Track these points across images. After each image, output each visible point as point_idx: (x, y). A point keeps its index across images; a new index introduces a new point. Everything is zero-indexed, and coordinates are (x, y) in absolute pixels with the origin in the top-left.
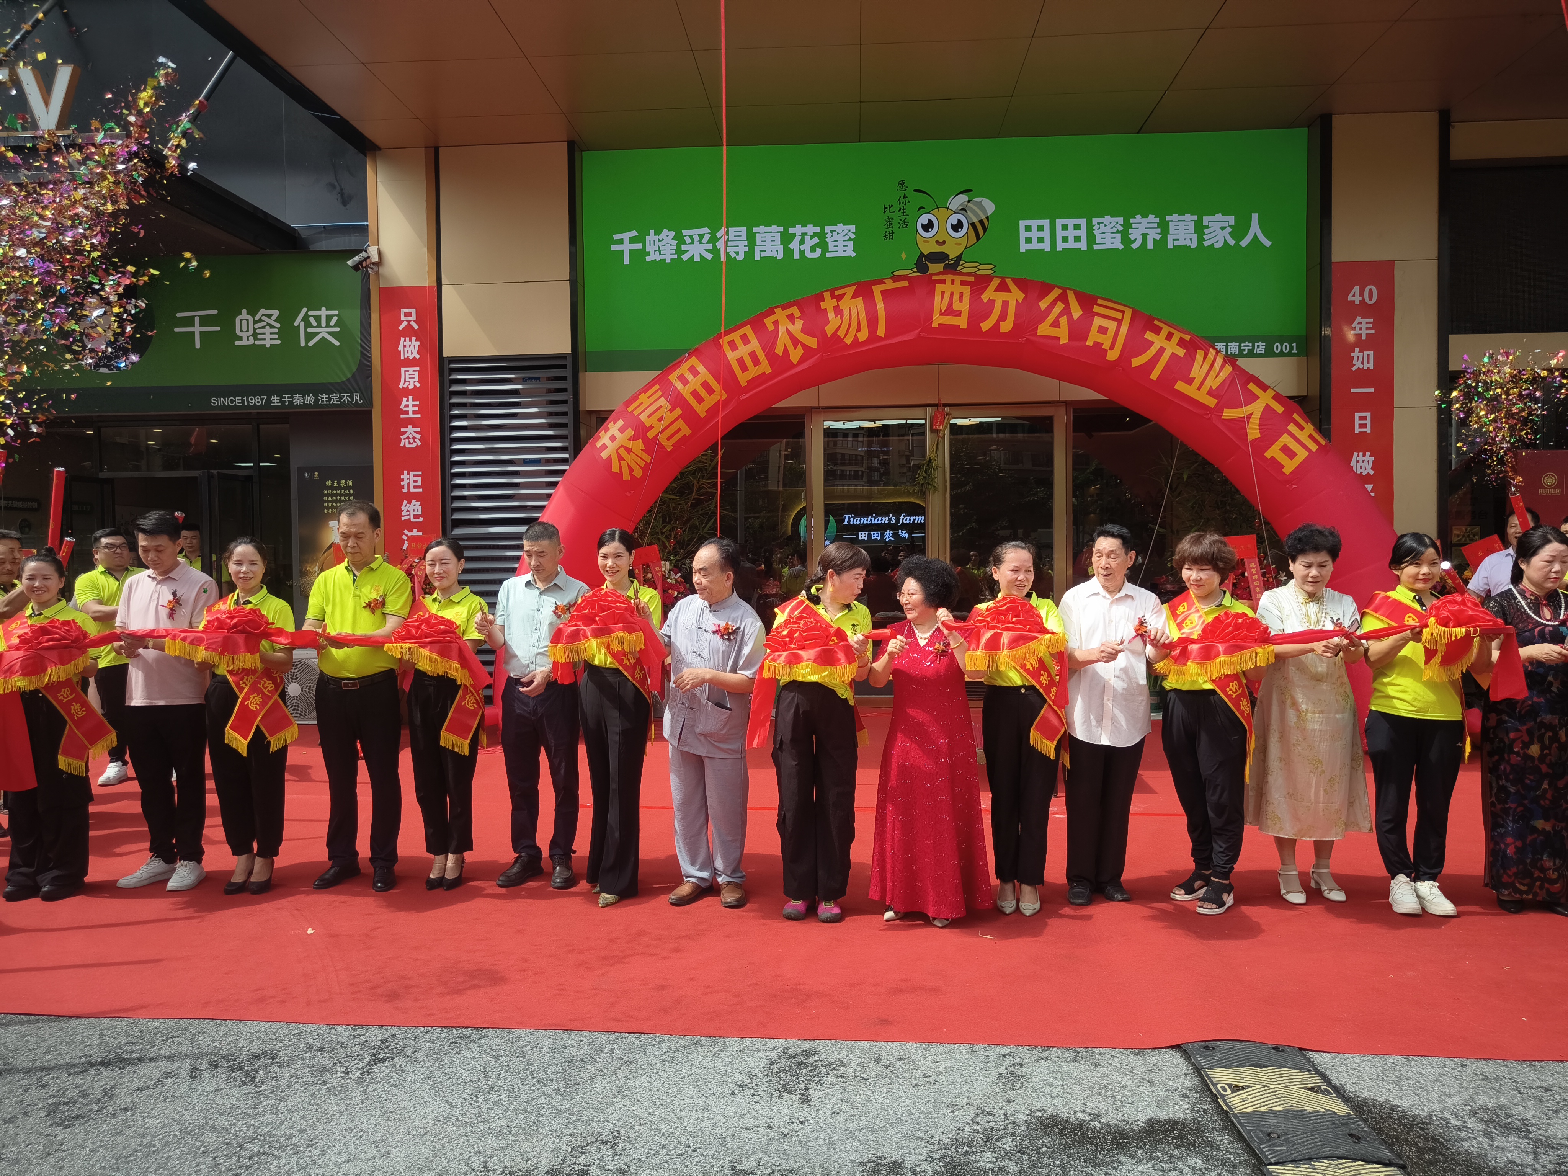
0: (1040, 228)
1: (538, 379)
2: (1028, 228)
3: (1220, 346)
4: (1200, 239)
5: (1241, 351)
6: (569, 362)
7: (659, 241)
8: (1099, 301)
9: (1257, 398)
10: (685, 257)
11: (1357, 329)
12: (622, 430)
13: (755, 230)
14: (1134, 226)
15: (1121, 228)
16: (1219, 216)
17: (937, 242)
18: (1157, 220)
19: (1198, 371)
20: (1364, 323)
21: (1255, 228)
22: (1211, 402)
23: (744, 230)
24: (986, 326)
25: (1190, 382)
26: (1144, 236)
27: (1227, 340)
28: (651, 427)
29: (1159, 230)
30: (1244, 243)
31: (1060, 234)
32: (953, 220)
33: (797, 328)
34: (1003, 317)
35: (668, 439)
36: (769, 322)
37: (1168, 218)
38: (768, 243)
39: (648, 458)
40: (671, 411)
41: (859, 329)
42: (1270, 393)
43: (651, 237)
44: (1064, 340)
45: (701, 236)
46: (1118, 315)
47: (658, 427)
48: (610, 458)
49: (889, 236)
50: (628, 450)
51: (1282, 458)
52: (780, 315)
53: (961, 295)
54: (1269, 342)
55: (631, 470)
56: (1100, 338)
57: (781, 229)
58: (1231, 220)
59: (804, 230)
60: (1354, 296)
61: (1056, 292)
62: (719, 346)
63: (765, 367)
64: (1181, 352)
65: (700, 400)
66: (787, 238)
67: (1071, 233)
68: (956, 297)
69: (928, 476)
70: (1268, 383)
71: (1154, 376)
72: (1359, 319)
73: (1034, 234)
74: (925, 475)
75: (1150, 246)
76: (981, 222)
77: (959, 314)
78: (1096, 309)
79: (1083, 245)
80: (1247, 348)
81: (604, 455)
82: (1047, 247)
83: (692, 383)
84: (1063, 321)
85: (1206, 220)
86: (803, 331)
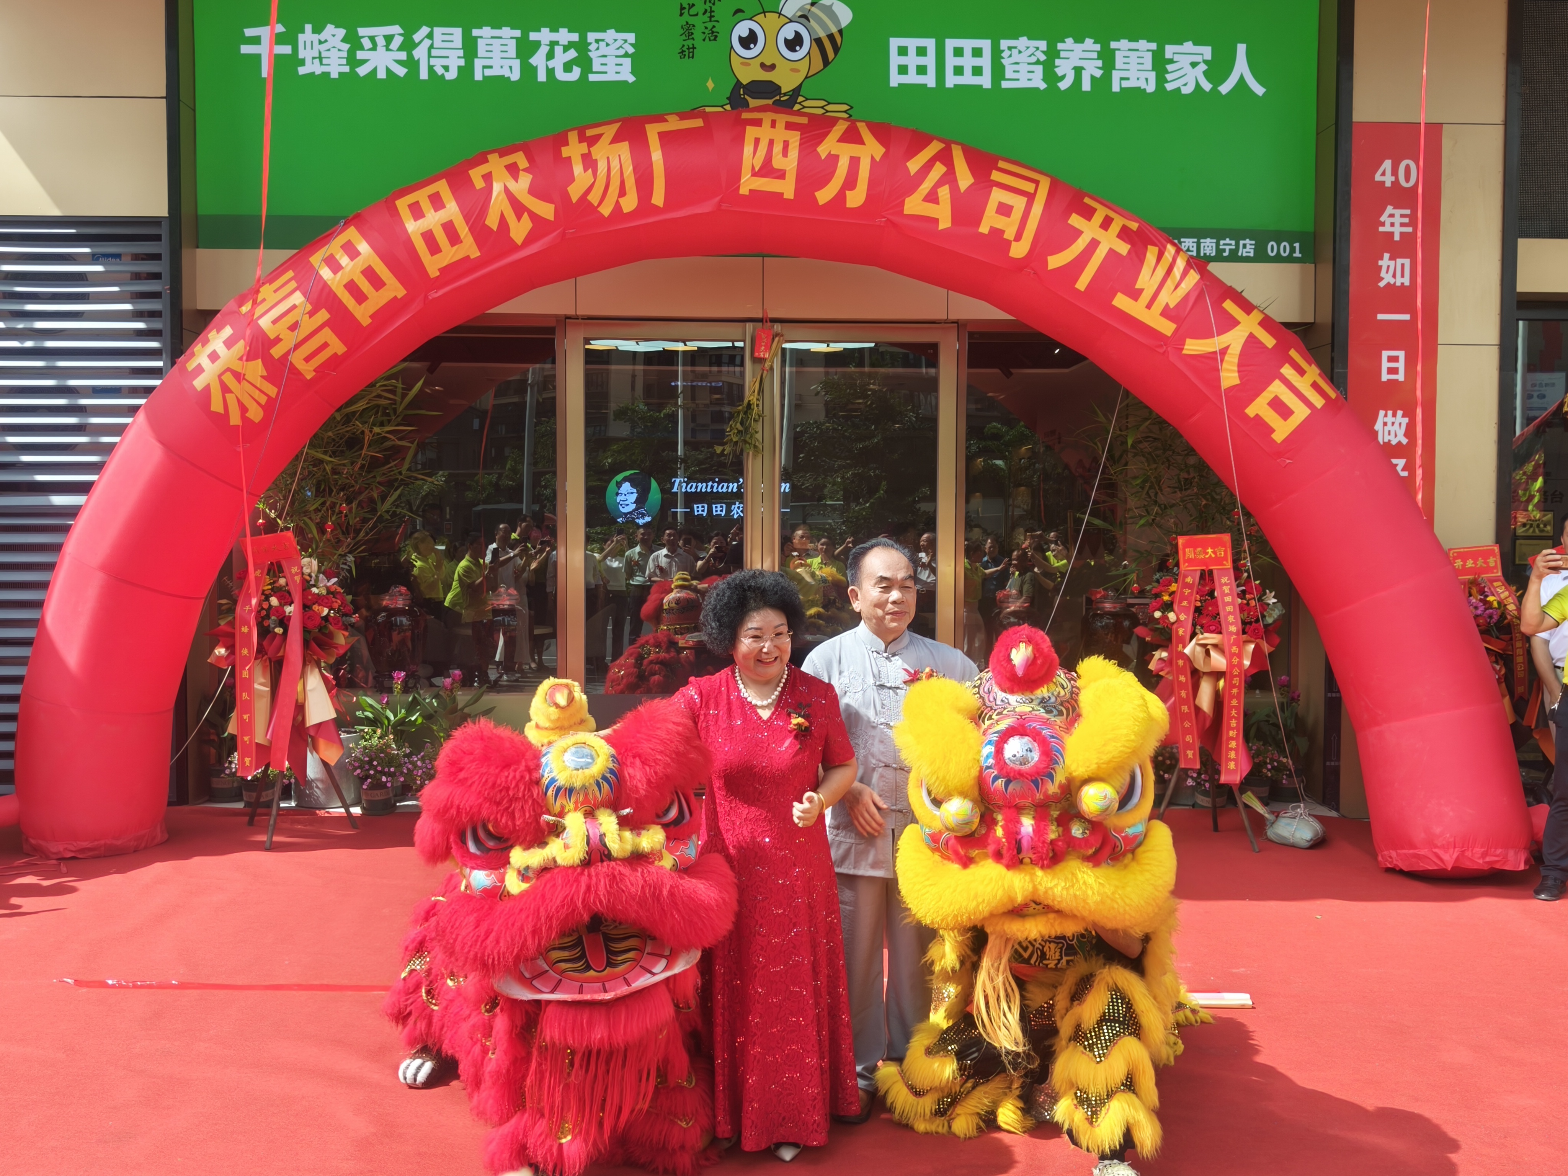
0: (921, 51)
1: (118, 256)
2: (903, 51)
3: (1188, 243)
4: (1161, 80)
5: (1220, 251)
6: (164, 231)
7: (320, 42)
8: (1001, 164)
9: (1235, 323)
10: (362, 71)
11: (1388, 224)
12: (229, 343)
13: (476, 32)
14: (1062, 54)
15: (1043, 58)
16: (1188, 46)
17: (763, 65)
18: (1098, 47)
19: (1147, 280)
20: (1397, 216)
21: (1241, 67)
22: (1167, 328)
23: (458, 32)
24: (824, 196)
25: (1135, 295)
26: (1078, 70)
27: (1199, 234)
28: (278, 340)
29: (1099, 63)
30: (1225, 88)
31: (951, 61)
32: (788, 32)
33: (521, 186)
34: (850, 183)
35: (307, 359)
36: (476, 175)
37: (1113, 45)
38: (497, 54)
39: (272, 391)
40: (311, 314)
41: (622, 193)
42: (1256, 316)
43: (307, 36)
44: (945, 223)
45: (389, 39)
46: (1029, 187)
47: (289, 340)
48: (207, 389)
49: (687, 53)
50: (239, 377)
51: (1271, 417)
52: (496, 165)
53: (786, 145)
54: (1261, 238)
55: (243, 409)
56: (1000, 222)
57: (517, 33)
58: (1207, 52)
59: (554, 36)
60: (1383, 174)
61: (934, 148)
62: (395, 212)
63: (469, 248)
64: (1123, 248)
65: (360, 297)
66: (526, 49)
67: (968, 61)
68: (778, 148)
69: (746, 430)
70: (1254, 302)
71: (1082, 284)
72: (1390, 209)
73: (912, 60)
74: (740, 428)
75: (1086, 86)
76: (831, 37)
77: (781, 175)
78: (996, 176)
79: (985, 81)
80: (1227, 248)
81: (199, 383)
82: (930, 80)
83: (348, 269)
84: (944, 193)
85: (1170, 50)
86: (533, 191)
